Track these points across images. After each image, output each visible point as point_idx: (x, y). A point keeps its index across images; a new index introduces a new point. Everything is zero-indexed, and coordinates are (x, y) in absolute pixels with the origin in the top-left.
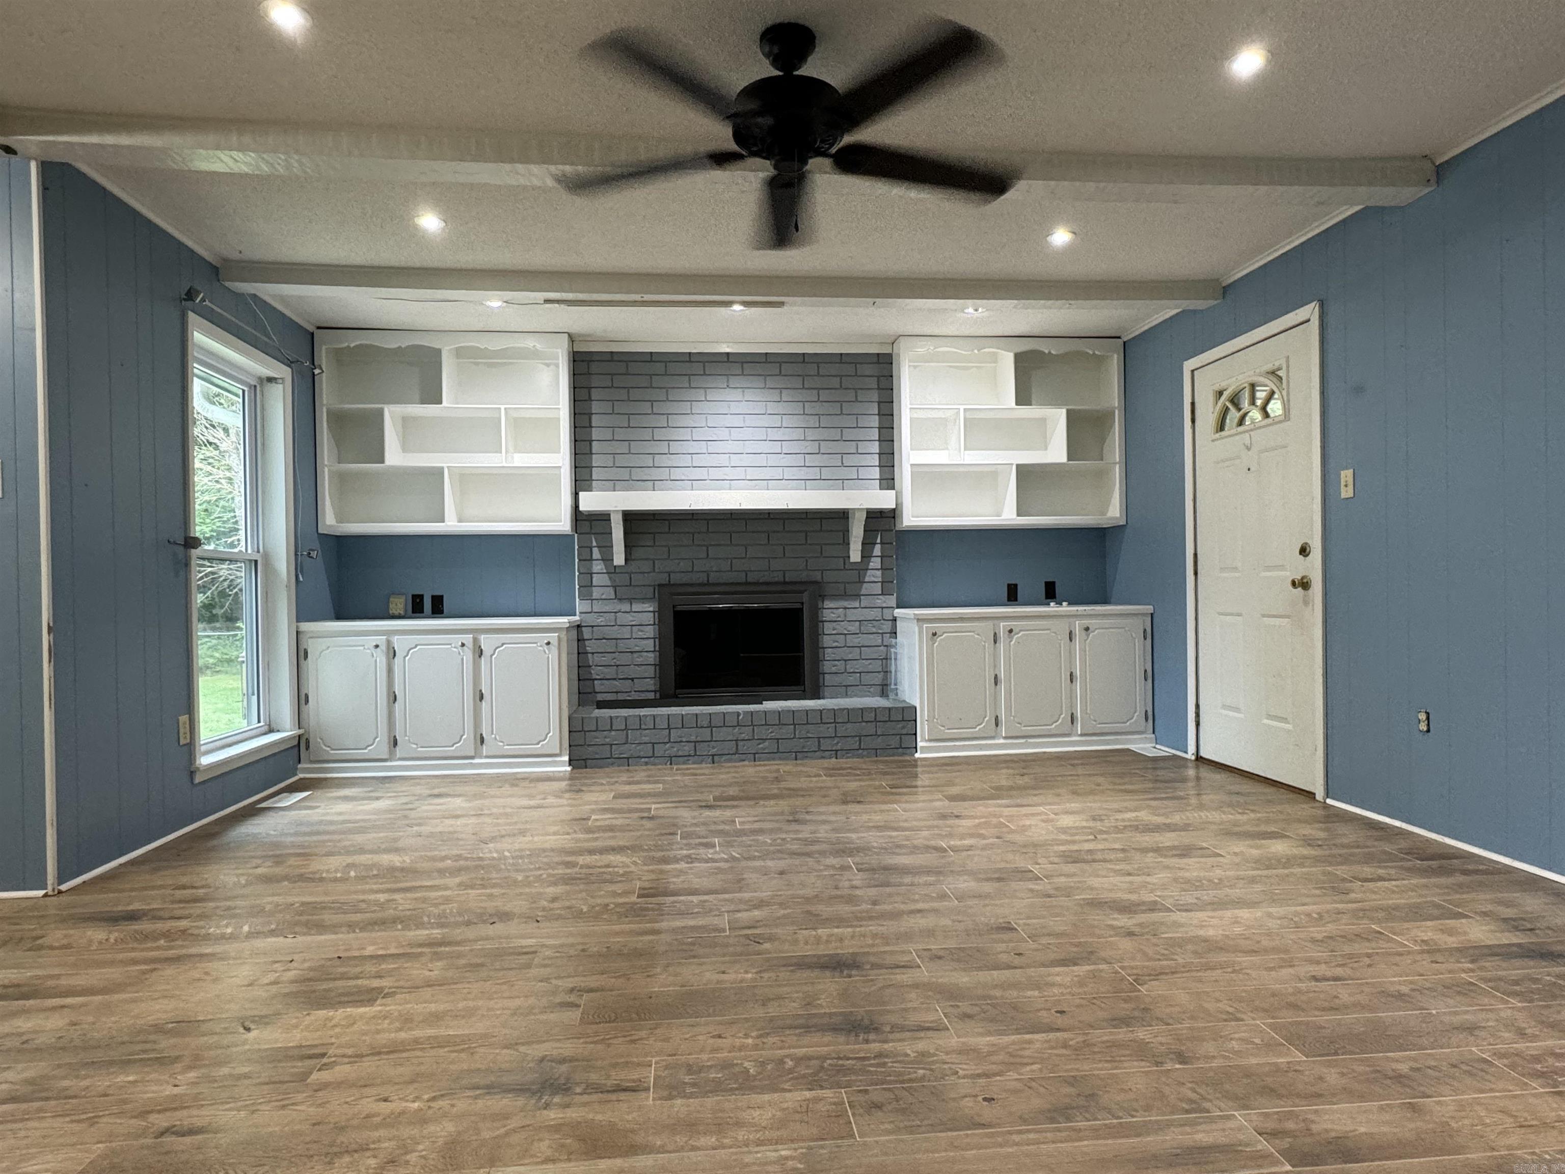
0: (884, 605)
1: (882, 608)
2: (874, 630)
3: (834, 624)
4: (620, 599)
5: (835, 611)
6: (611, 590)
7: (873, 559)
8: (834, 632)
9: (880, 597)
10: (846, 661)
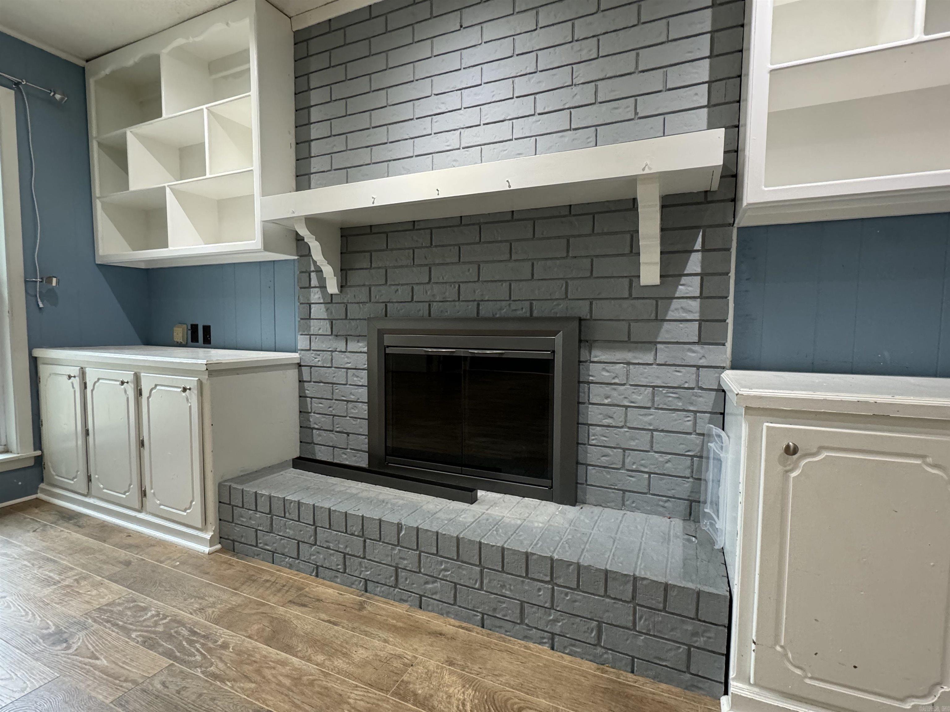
0: (702, 362)
1: (698, 367)
2: (680, 404)
3: (608, 388)
4: (337, 336)
5: (609, 367)
6: (327, 324)
7: (684, 280)
8: (606, 401)
9: (696, 348)
10: (624, 450)
